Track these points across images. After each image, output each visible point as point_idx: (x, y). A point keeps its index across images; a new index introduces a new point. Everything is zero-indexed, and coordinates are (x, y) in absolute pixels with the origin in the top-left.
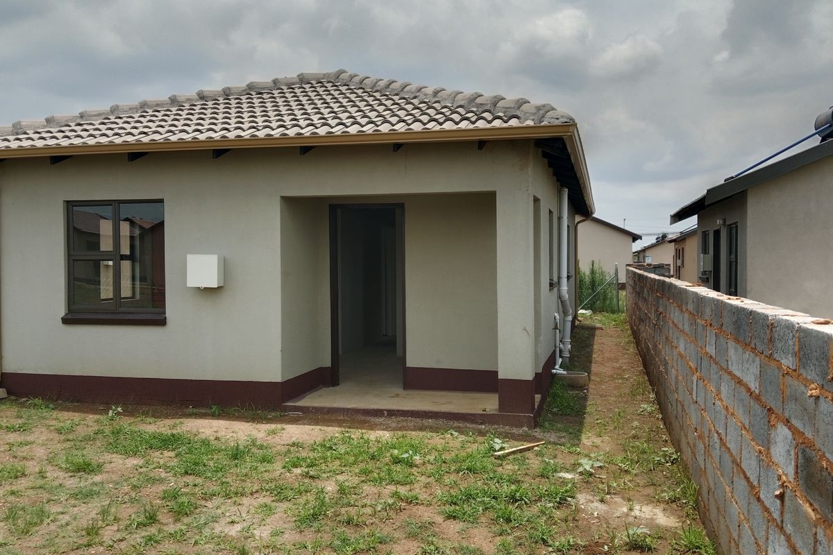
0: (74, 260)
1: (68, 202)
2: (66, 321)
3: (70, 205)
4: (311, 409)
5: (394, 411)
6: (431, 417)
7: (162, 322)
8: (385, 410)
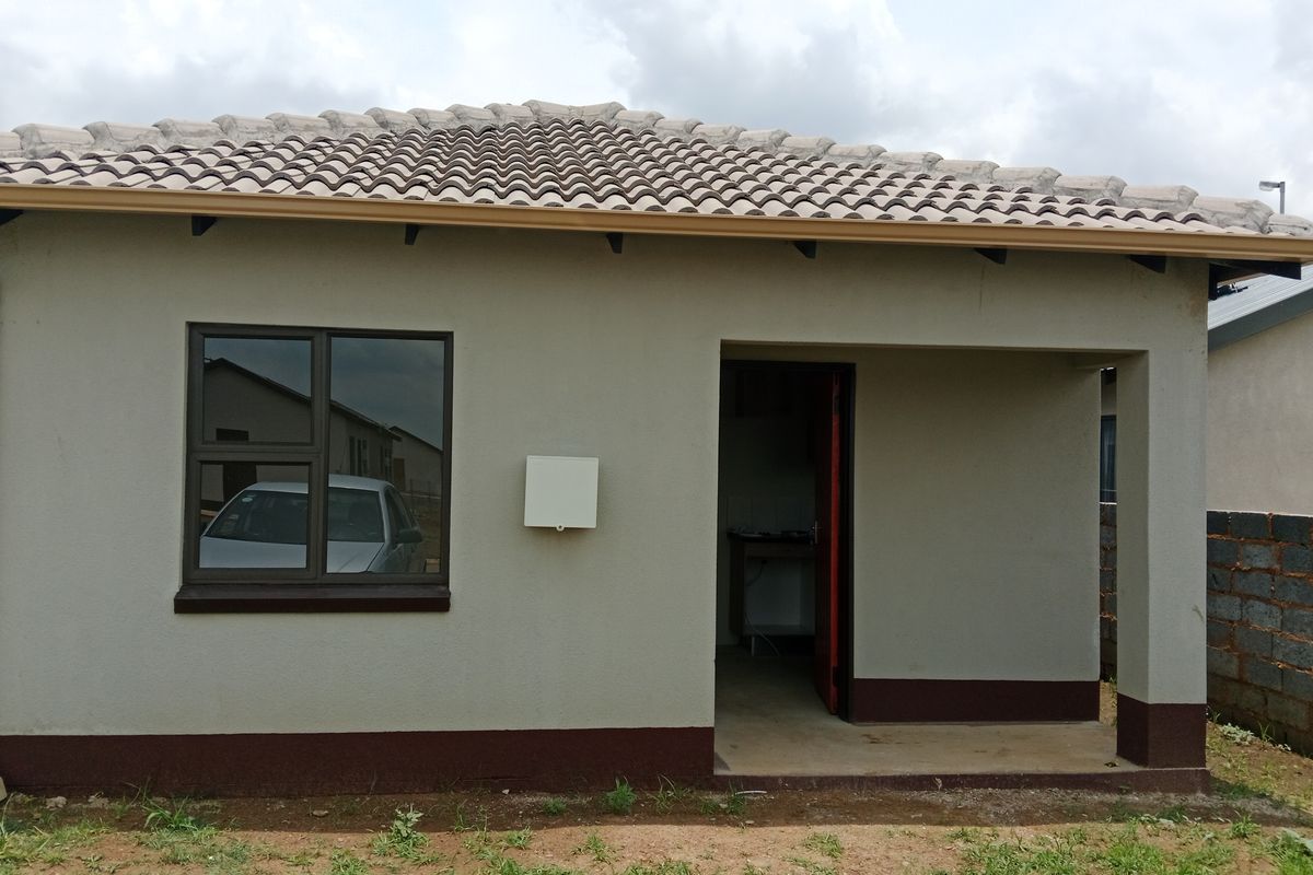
0: (203, 462)
1: (191, 326)
2: (183, 606)
3: (199, 332)
4: (780, 782)
5: (956, 776)
6: (1030, 786)
7: (441, 605)
8: (940, 776)
